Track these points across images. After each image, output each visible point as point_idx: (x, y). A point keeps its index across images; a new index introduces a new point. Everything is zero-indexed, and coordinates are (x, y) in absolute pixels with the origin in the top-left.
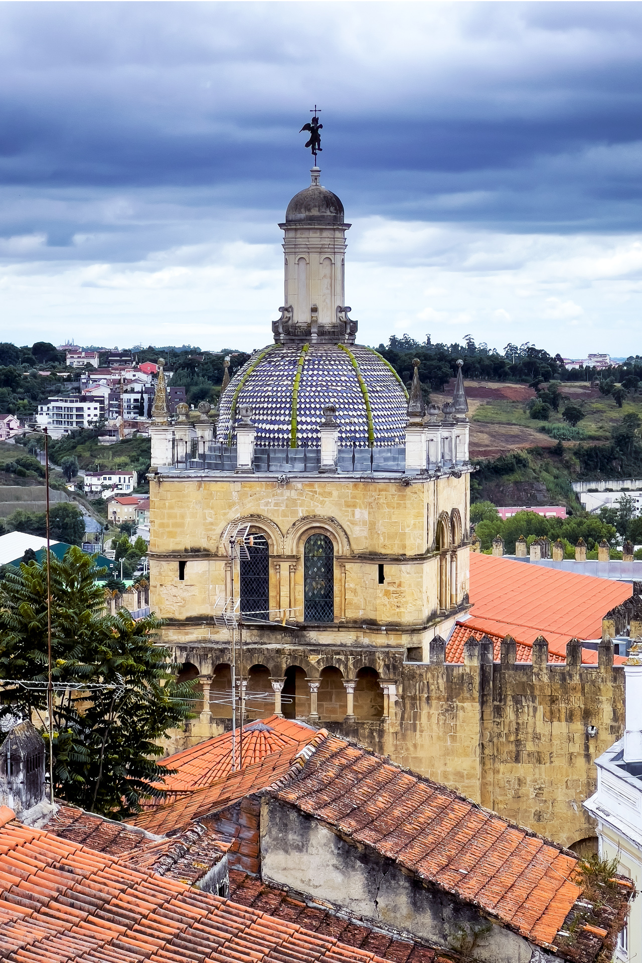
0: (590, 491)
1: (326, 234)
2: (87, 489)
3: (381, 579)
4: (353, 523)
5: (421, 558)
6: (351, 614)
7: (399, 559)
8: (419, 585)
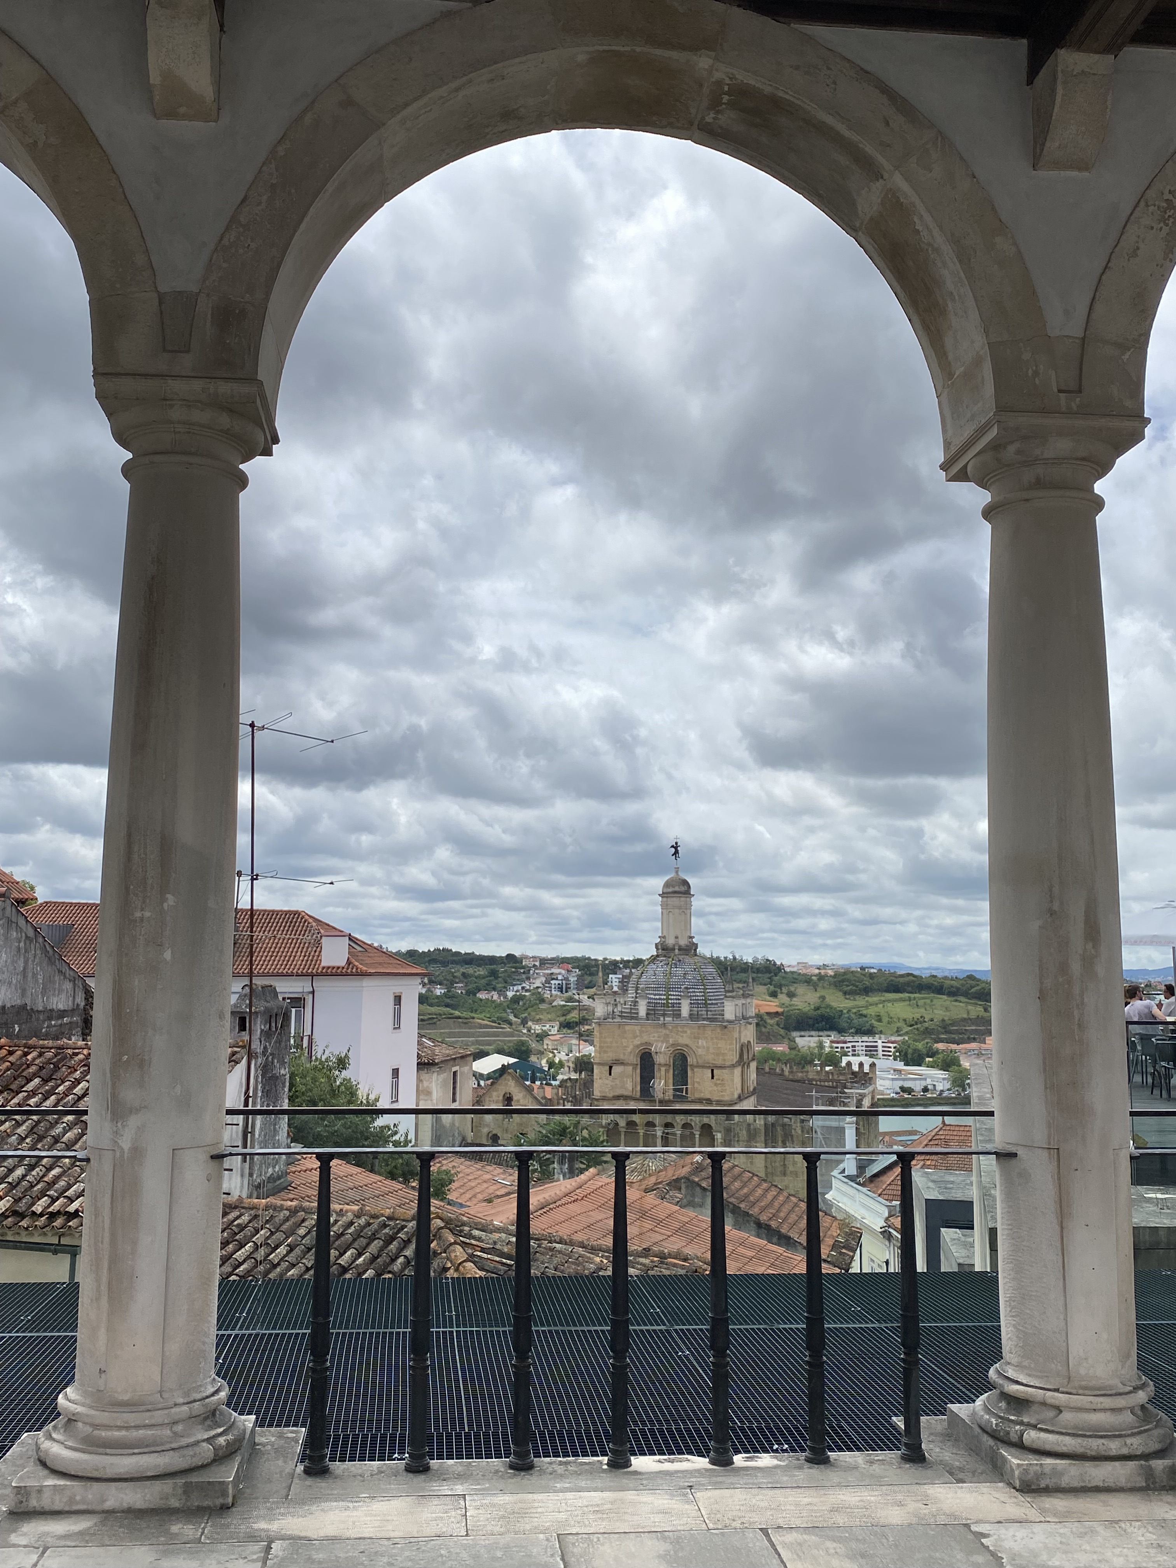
0: (801, 1036)
1: (682, 899)
2: (533, 1031)
3: (713, 1077)
4: (698, 1047)
5: (733, 1066)
6: (697, 1095)
7: (721, 1067)
8: (733, 1080)
